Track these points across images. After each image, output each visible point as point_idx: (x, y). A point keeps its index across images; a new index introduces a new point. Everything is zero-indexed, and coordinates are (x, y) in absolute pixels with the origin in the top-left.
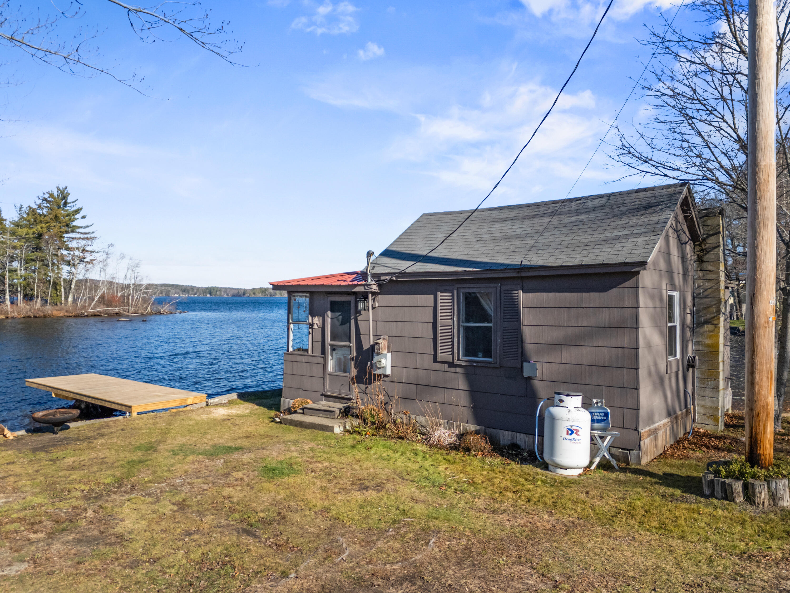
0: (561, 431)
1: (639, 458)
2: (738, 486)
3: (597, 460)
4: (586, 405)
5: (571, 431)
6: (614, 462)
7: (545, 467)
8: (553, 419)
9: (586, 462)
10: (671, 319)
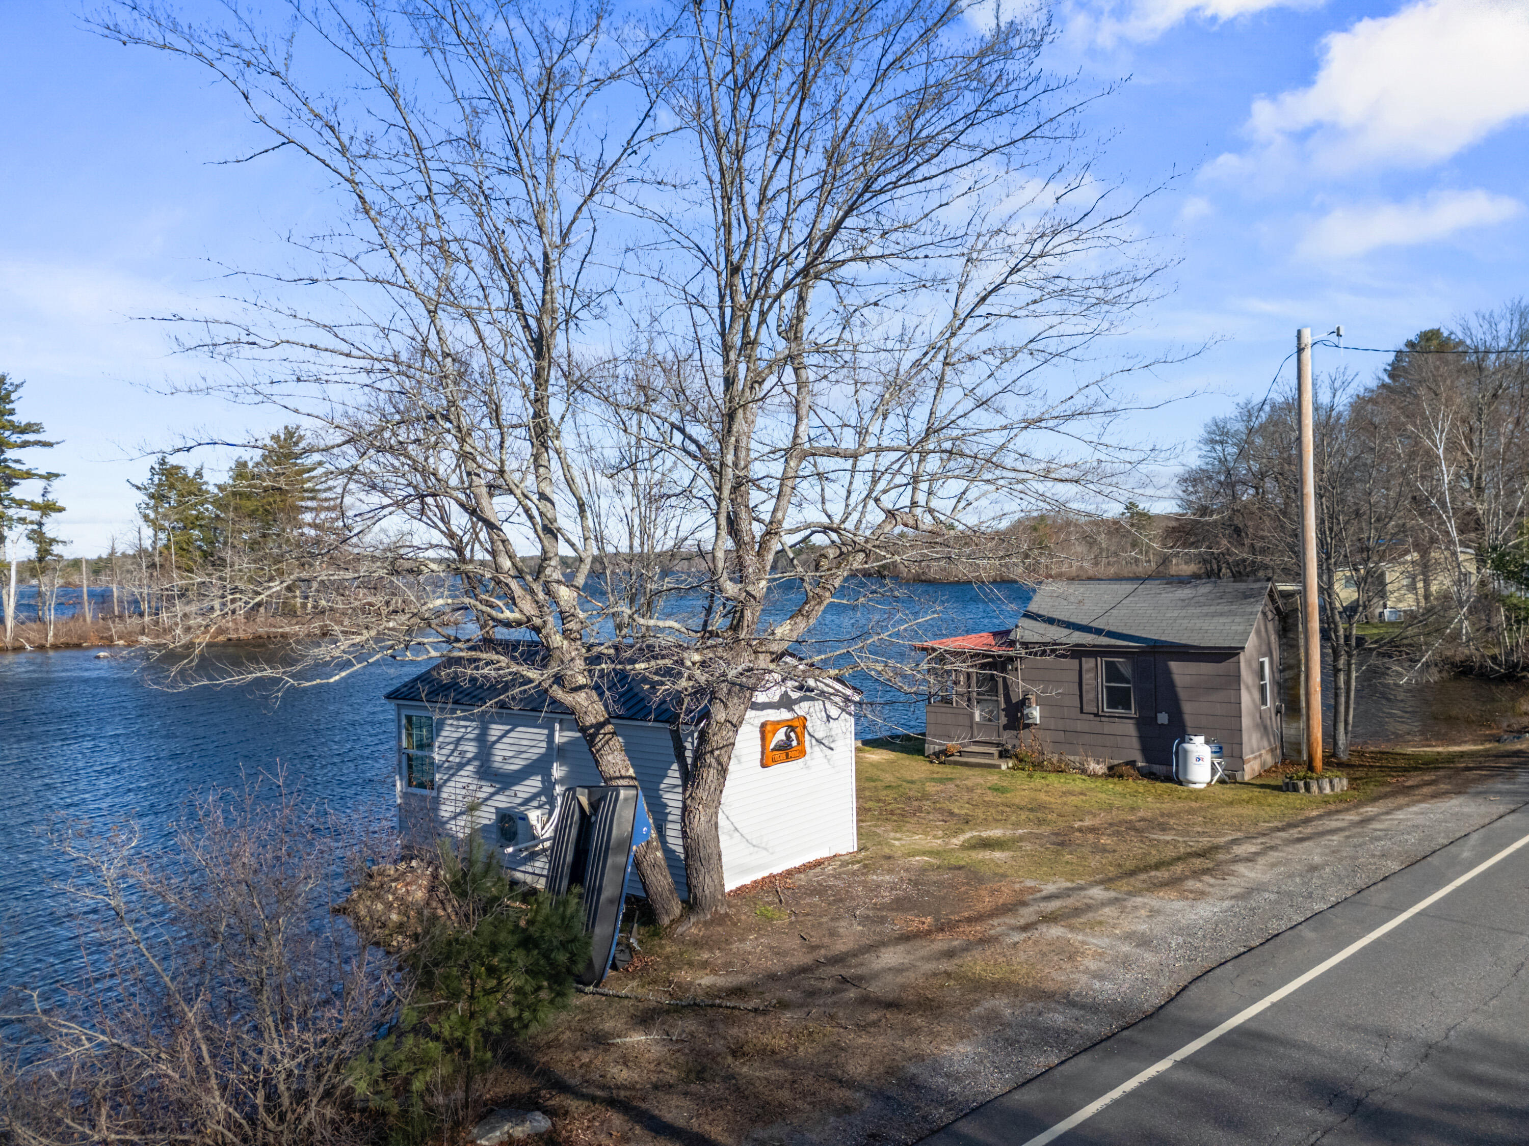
0: (1192, 759)
1: (1243, 776)
2: (1301, 784)
3: (1216, 778)
4: (1207, 742)
5: (1199, 759)
6: (1227, 779)
7: (1181, 783)
8: (1186, 752)
9: (1209, 780)
10: (1262, 678)
